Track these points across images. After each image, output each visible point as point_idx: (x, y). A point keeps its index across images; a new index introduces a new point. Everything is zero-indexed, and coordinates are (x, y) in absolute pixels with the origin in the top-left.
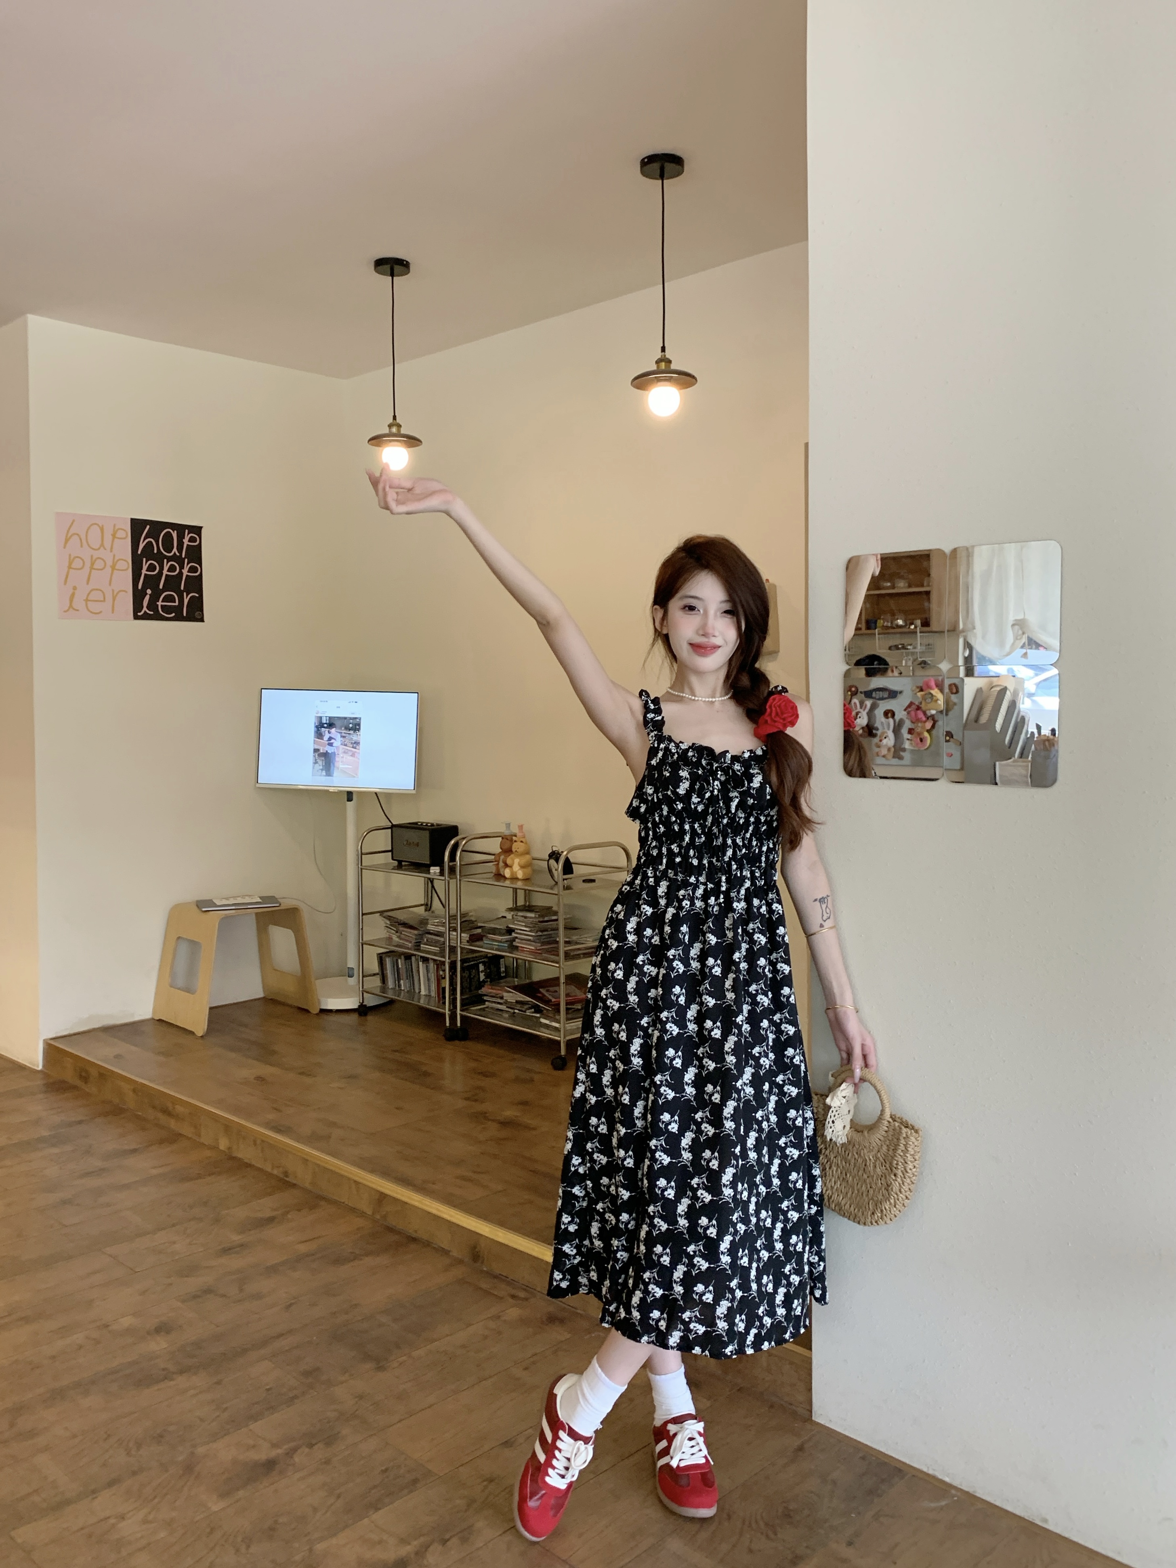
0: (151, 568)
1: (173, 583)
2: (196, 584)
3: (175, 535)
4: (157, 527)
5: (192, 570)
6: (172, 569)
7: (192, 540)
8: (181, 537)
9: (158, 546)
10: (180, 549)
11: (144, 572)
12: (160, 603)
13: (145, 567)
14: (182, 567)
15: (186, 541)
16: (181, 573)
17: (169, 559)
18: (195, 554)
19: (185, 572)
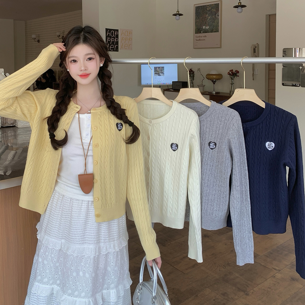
0: (109, 39)
1: (113, 43)
2: (117, 43)
3: (114, 32)
4: (110, 30)
5: (117, 40)
6: (113, 40)
7: (117, 33)
8: (115, 32)
9: (110, 35)
10: (114, 36)
11: (108, 40)
12: (110, 47)
13: (108, 39)
14: (115, 39)
15: (116, 33)
16: (114, 41)
17: (112, 37)
18: (117, 36)
19: (115, 40)
